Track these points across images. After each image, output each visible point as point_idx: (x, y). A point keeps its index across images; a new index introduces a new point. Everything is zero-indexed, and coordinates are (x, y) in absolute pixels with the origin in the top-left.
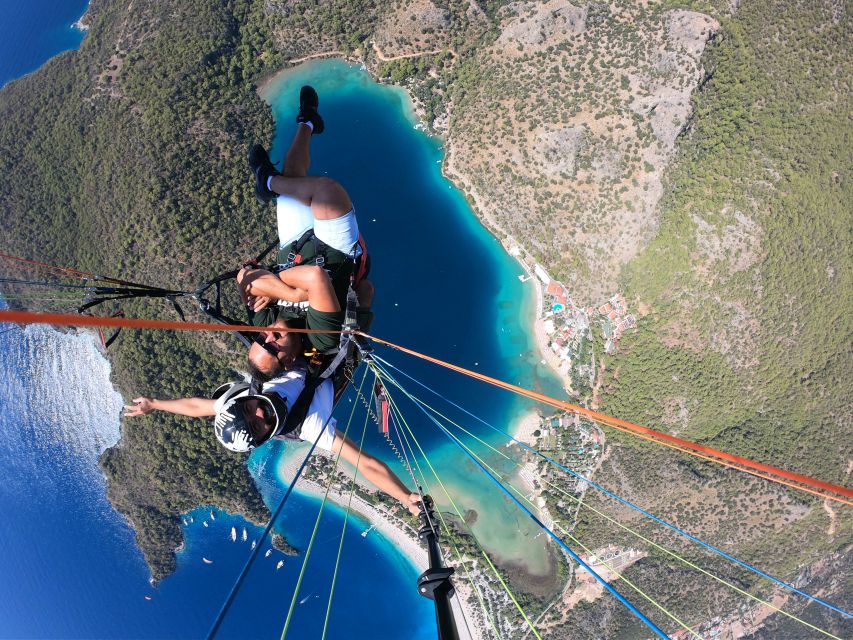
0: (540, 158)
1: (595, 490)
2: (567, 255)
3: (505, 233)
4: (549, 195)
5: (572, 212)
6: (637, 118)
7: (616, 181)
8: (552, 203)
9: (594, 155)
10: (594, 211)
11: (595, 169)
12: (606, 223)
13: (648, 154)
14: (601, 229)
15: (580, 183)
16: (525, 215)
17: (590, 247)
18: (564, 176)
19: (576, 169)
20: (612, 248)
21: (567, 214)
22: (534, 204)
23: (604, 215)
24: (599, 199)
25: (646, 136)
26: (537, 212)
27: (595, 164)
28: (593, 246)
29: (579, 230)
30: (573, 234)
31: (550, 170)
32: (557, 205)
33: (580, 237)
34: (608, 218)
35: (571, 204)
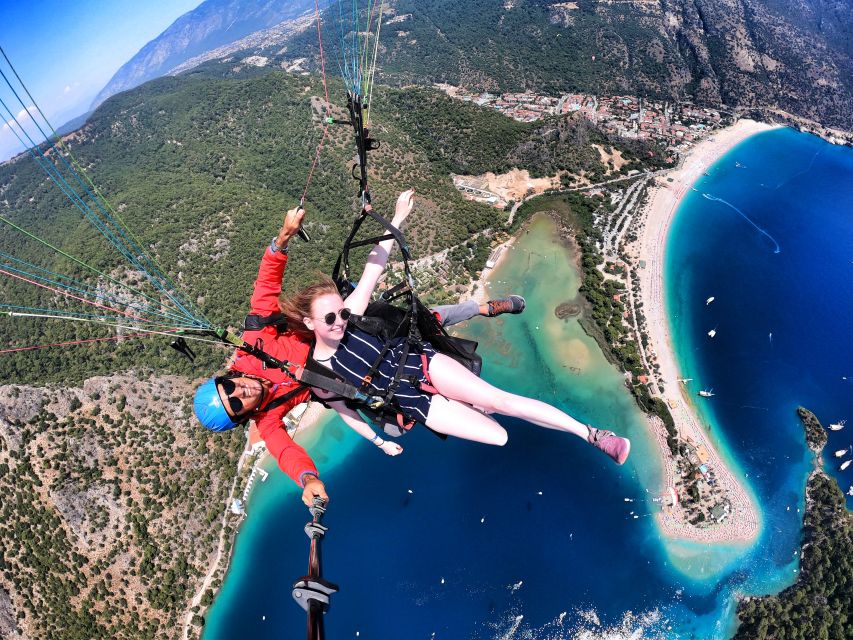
0: (110, 532)
1: (431, 245)
2: (211, 445)
3: (222, 533)
4: (148, 502)
5: (157, 464)
6: (28, 437)
7: (101, 431)
8: (156, 493)
9: (82, 470)
10: (146, 440)
11: (96, 461)
12: (153, 420)
13: (61, 410)
14: (161, 422)
15: (119, 471)
16: (187, 517)
17: (188, 425)
18: (117, 495)
19: (103, 482)
20: (176, 400)
21: (162, 469)
22: (167, 514)
23: (144, 427)
24: (129, 441)
25: (43, 420)
26: (176, 505)
27: (90, 463)
28: (185, 422)
29: (174, 446)
30: (182, 451)
31: (118, 513)
32: (157, 485)
33: (182, 441)
34: (146, 421)
35: (147, 470)
